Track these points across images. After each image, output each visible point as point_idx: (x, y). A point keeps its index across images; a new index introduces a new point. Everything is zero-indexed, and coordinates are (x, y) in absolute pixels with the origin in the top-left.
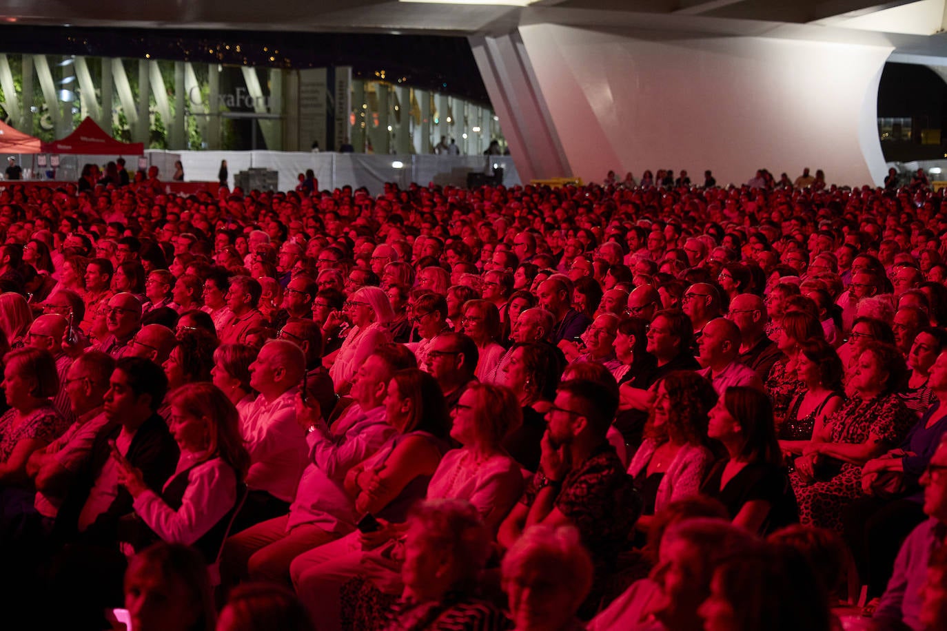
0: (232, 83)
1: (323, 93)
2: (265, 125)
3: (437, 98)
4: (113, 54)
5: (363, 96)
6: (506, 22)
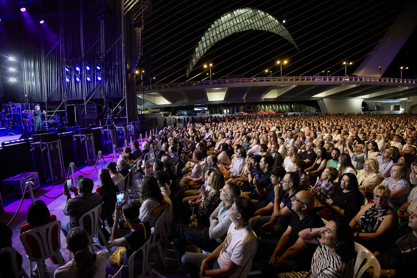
0: (291, 106)
1: (300, 107)
2: (294, 110)
3: (310, 107)
4: (280, 104)
5: (303, 107)
6: (322, 99)
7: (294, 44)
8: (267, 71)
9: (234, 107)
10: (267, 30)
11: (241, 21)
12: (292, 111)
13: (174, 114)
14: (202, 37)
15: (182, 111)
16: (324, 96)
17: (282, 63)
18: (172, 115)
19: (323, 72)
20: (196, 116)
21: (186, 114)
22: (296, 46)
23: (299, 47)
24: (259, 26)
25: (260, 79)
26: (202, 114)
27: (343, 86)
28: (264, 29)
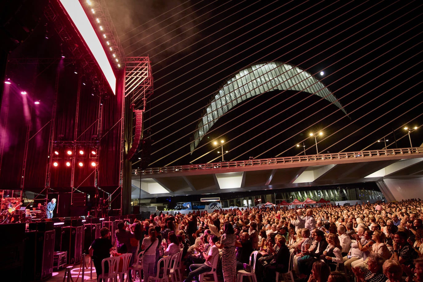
0: (342, 192)
1: (355, 192)
2: (347, 197)
5: (361, 192)
6: (381, 179)
7: (339, 104)
8: (298, 146)
9: (258, 196)
10: (301, 90)
11: (271, 78)
12: (344, 199)
13: (171, 207)
14: (207, 107)
15: (183, 203)
16: (383, 175)
17: (316, 135)
18: (169, 208)
19: (379, 141)
20: (203, 210)
21: (190, 206)
22: (342, 108)
23: (345, 109)
24: (291, 85)
25: (285, 159)
26: (212, 207)
27: (403, 160)
28: (297, 89)
